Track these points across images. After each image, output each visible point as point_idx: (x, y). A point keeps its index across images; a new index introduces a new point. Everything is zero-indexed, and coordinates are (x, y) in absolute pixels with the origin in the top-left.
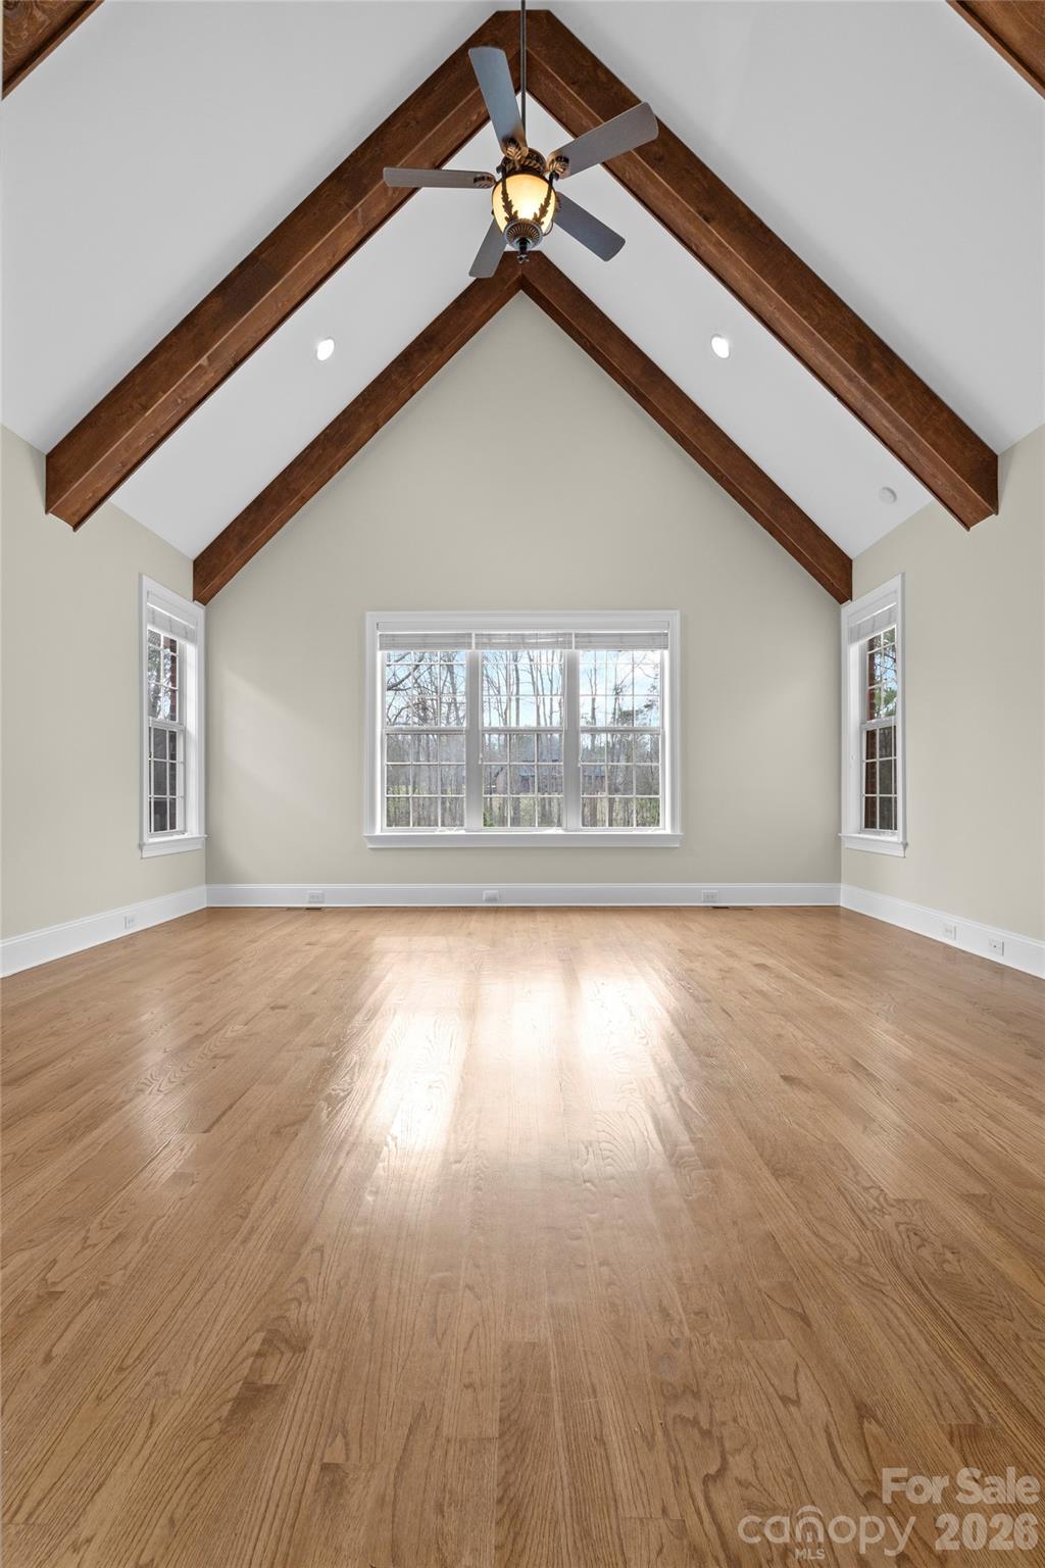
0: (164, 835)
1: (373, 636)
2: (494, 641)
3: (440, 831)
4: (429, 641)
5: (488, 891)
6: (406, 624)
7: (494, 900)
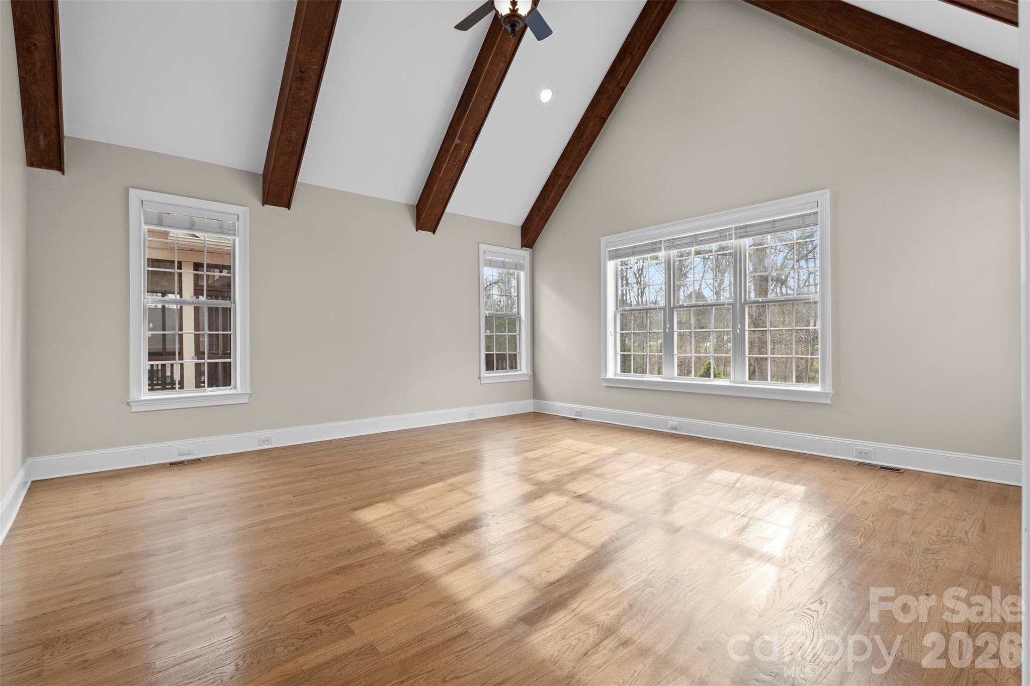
0: (493, 373)
1: (605, 251)
2: (676, 243)
3: (648, 377)
4: (636, 250)
5: (671, 422)
6: (625, 241)
7: (675, 428)
